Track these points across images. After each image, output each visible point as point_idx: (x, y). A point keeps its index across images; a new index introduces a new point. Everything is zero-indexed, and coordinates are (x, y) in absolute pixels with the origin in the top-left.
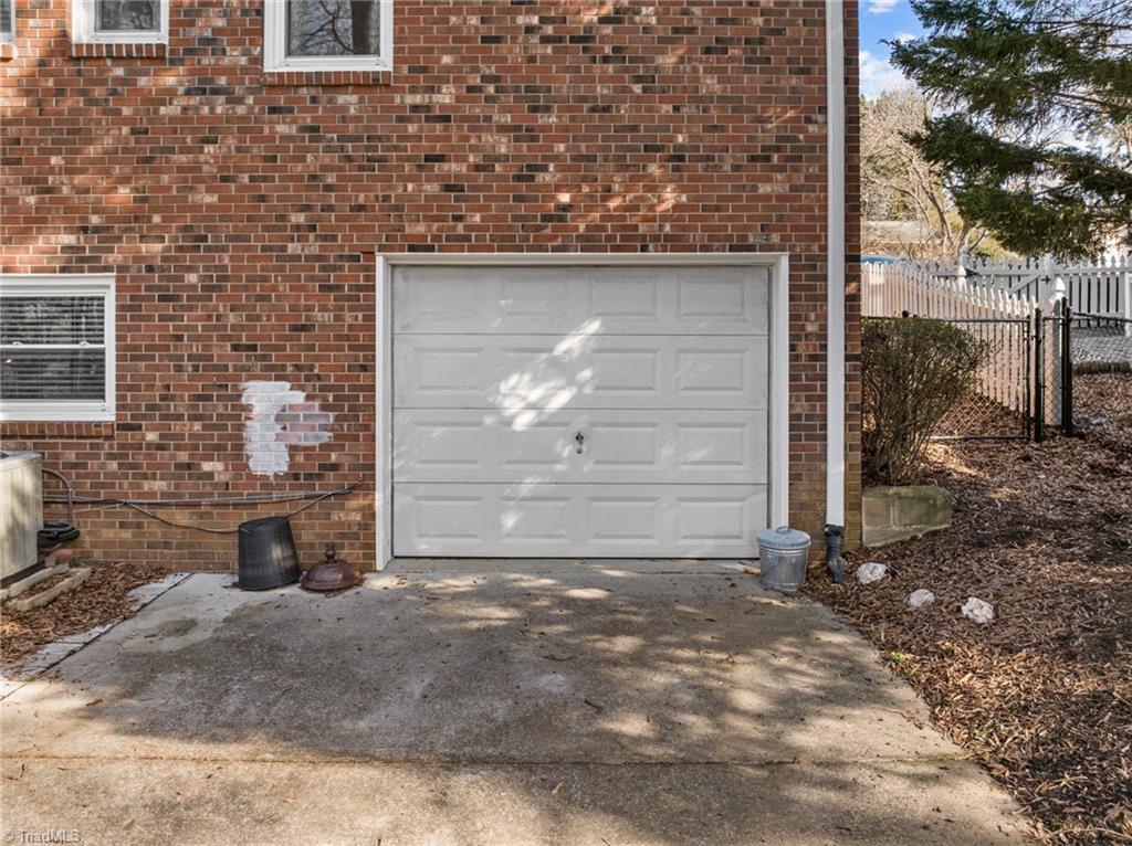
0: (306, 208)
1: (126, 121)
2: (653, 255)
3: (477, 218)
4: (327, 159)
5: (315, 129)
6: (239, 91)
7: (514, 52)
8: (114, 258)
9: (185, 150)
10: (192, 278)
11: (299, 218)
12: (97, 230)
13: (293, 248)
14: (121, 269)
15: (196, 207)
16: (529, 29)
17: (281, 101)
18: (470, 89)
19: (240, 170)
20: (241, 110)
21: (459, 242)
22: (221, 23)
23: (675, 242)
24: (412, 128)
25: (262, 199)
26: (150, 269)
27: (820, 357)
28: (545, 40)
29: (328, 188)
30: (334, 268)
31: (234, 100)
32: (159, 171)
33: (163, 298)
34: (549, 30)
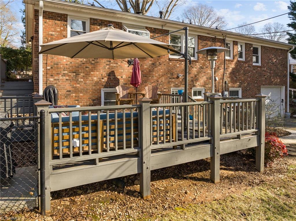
0: (256, 81)
1: (243, 70)
2: (278, 86)
3: (267, 82)
4: (258, 75)
5: (257, 72)
6: (251, 67)
7: (269, 64)
8: (242, 86)
9: (247, 73)
10: (248, 88)
11: (256, 82)
12: (241, 82)
13: (255, 85)
14: (243, 87)
15: (248, 80)
16: (270, 62)
17: (254, 68)
18: (267, 68)
19: (251, 76)
20: (251, 69)
21: (266, 84)
22: (250, 59)
23: (279, 85)
24: (263, 72)
25: (253, 79)
26: (245, 87)
27: (287, 96)
28: (272, 63)
29: (258, 78)
30: (258, 87)
31: (251, 68)
32: (245, 76)
33: (246, 91)
34: (272, 62)
